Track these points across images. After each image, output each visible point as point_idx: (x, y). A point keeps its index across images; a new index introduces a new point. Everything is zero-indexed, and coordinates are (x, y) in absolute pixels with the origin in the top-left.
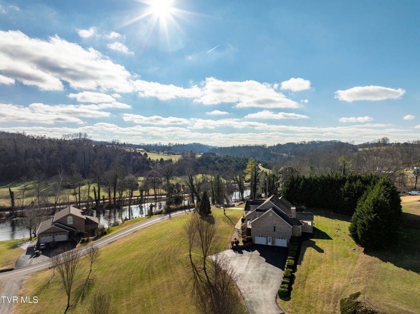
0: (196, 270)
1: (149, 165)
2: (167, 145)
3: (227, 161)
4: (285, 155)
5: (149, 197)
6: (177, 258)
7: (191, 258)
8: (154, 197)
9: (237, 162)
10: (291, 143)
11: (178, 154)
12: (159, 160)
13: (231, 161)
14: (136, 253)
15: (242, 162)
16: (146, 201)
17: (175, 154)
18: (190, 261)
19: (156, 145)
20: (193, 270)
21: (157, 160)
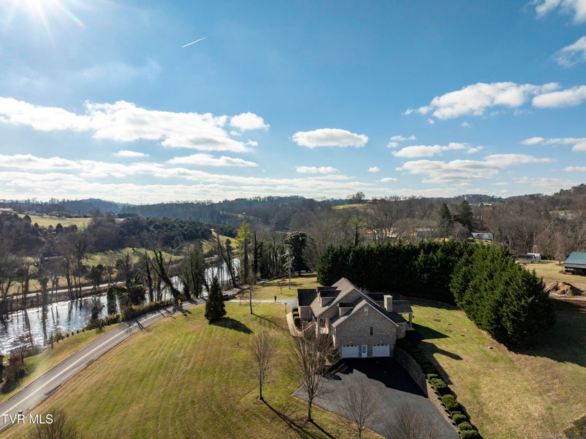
0: (295, 424)
1: (38, 235)
2: (48, 201)
3: (167, 226)
4: (240, 215)
5: (59, 291)
6: (239, 406)
7: (265, 403)
8: (67, 290)
9: (181, 227)
10: (242, 199)
11: (76, 217)
12: (54, 226)
13: (174, 226)
14: (136, 408)
15: (189, 227)
16: (54, 299)
17: (71, 217)
18: (268, 409)
19: (28, 202)
20: (291, 427)
21: (51, 227)
